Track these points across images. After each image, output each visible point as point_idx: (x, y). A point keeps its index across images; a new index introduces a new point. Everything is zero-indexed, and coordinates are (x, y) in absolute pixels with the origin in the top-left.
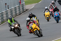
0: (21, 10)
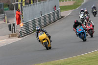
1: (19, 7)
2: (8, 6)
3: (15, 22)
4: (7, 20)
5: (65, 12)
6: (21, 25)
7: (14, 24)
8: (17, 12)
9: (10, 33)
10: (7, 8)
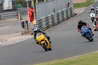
0: (69, 14)
1: (33, 4)
2: (21, 3)
3: (29, 19)
4: (20, 17)
5: (78, 9)
6: (35, 22)
7: (27, 22)
8: (30, 9)
9: (24, 30)
10: (20, 5)
